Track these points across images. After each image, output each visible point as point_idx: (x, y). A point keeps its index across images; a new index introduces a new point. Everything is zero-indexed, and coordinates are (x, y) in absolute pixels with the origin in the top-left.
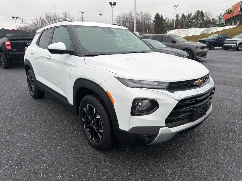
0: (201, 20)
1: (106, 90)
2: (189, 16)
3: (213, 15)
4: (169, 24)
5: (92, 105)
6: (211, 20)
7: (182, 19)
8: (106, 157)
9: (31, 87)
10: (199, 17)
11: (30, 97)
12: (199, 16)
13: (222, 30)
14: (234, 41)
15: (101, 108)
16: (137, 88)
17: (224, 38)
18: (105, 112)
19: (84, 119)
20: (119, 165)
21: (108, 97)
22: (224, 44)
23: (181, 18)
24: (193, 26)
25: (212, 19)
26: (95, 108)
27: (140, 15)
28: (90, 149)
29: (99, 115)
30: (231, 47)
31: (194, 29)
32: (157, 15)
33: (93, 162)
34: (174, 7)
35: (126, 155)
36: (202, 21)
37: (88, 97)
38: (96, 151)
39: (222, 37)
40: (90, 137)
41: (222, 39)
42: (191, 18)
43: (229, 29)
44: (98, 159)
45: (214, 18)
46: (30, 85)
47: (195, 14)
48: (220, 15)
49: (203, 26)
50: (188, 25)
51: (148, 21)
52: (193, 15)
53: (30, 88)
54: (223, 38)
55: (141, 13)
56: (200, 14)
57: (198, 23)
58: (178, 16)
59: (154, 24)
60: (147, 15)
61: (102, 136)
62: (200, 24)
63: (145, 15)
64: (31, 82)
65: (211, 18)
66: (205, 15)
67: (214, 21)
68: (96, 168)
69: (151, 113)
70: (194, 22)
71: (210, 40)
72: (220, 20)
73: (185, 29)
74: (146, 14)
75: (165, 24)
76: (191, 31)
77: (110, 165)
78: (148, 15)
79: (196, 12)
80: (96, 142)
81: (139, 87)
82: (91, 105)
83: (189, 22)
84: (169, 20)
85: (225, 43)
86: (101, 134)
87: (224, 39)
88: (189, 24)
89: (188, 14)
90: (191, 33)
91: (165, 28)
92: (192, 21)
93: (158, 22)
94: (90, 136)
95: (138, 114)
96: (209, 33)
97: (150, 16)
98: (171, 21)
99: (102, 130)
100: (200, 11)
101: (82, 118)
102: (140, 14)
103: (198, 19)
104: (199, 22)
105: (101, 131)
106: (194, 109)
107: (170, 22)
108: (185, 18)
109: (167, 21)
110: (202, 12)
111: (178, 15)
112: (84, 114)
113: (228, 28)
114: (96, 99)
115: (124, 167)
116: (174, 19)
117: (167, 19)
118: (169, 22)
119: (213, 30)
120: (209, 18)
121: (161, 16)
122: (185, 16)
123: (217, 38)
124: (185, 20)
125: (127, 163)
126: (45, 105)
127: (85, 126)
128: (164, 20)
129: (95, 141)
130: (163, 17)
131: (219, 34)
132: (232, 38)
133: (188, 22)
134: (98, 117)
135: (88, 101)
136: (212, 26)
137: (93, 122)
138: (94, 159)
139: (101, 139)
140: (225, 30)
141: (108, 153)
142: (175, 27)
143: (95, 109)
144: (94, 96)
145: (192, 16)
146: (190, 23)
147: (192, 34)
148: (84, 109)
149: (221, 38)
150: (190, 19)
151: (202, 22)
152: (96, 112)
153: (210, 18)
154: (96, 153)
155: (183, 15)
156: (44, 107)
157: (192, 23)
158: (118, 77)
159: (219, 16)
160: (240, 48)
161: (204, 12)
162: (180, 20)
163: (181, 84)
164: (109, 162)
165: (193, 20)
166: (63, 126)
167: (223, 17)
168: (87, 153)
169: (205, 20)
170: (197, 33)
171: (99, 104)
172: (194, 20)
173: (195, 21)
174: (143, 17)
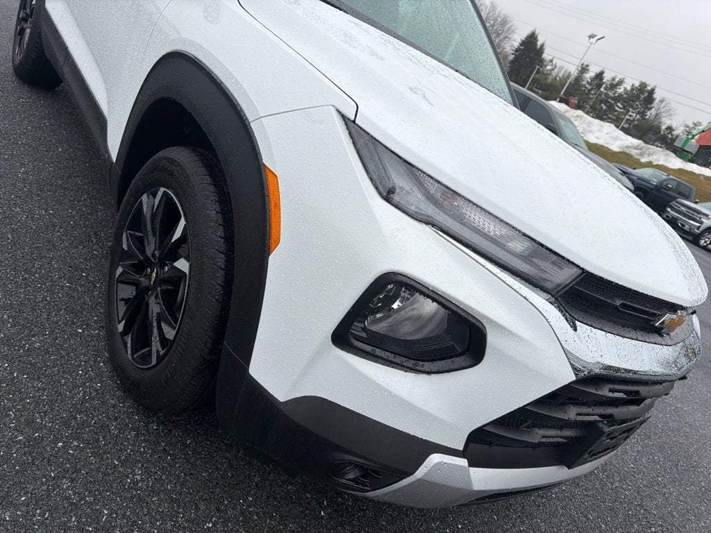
0: (639, 113)
1: (266, 160)
2: (614, 85)
3: (675, 114)
4: (550, 79)
5: (180, 201)
6: (663, 127)
7: (590, 84)
8: (145, 441)
9: (21, 32)
10: (638, 103)
11: (8, 68)
12: (638, 98)
13: (680, 169)
14: (699, 212)
15: (214, 233)
16: (424, 225)
17: (675, 193)
18: (221, 260)
19: (128, 241)
20: (179, 506)
21: (264, 200)
22: (669, 209)
23: (589, 80)
24: (610, 118)
25: (667, 125)
26: (186, 219)
27: (487, 13)
28: (100, 375)
29: (187, 259)
30: (684, 226)
31: (609, 127)
32: (532, 38)
33: (76, 443)
34: (591, 37)
35: (232, 467)
36: (638, 117)
37: (181, 156)
38: (118, 393)
39: (674, 187)
40: (121, 327)
41: (670, 193)
42: (614, 94)
43: (699, 175)
44: (104, 438)
45: (674, 127)
46: (23, 23)
47: (632, 89)
48: (692, 126)
49: (634, 132)
50: (596, 110)
51: (499, 41)
52: (625, 88)
53: (19, 35)
54: (673, 191)
55: (493, 7)
56: (644, 96)
57: (627, 117)
58: (584, 69)
59: (511, 57)
60: (504, 22)
61: (165, 355)
62: (630, 124)
63: (499, 19)
64: (28, 11)
65: (666, 122)
66: (655, 104)
67: (668, 133)
68: (72, 481)
69: (429, 373)
70: (616, 108)
71: (639, 178)
72: (688, 140)
73: (585, 115)
74: (504, 16)
75: (539, 73)
76: (600, 131)
77: (140, 489)
78: (507, 26)
79: (637, 84)
80: (133, 358)
81: (433, 226)
82: (176, 196)
83: (606, 102)
84: (556, 70)
85: (673, 209)
86: (164, 341)
87: (676, 195)
88: (602, 107)
89: (614, 79)
90: (597, 134)
91: (536, 85)
92: (613, 102)
93: (525, 59)
94: (122, 321)
95: (368, 348)
96: (643, 160)
97: (511, 30)
98: (561, 75)
99: (174, 332)
100: (649, 88)
101: (124, 236)
102: (488, 8)
103: (632, 107)
104: (630, 116)
105: (170, 333)
106: (601, 425)
107: (556, 76)
108: (599, 86)
109: (549, 68)
110: (652, 92)
111: (587, 66)
112: (136, 222)
113: (697, 172)
114: (208, 179)
115: (198, 524)
116: (570, 73)
117: (551, 61)
118: (554, 73)
119: (655, 157)
120: (660, 118)
121: (542, 46)
122: (604, 81)
123: (661, 183)
124: (598, 92)
125: (218, 510)
126: (43, 118)
127: (120, 270)
128: (541, 62)
129: (132, 355)
130: (544, 50)
131: (671, 177)
132: (696, 203)
133: (601, 102)
134: (182, 265)
135: (172, 174)
136: (656, 143)
137: (157, 274)
138: (90, 431)
139: (154, 362)
140: (687, 171)
141: (162, 423)
142: (564, 97)
143: (182, 223)
144: (206, 166)
145: (620, 90)
146: (605, 105)
147: (597, 138)
148: (144, 198)
149: (670, 189)
150: (611, 94)
151: (638, 120)
152: (183, 239)
153: (663, 119)
154: (114, 406)
155: (600, 76)
156: (31, 122)
157: (611, 108)
158: (357, 121)
159: (688, 127)
160: (703, 241)
161: (658, 95)
162: (584, 83)
163: (619, 297)
164: (147, 472)
165: (619, 102)
166: (54, 226)
167: (698, 136)
168: (75, 386)
169: (647, 117)
170: (612, 145)
171: (211, 211)
172: (619, 104)
173: (621, 109)
174: (492, 22)
